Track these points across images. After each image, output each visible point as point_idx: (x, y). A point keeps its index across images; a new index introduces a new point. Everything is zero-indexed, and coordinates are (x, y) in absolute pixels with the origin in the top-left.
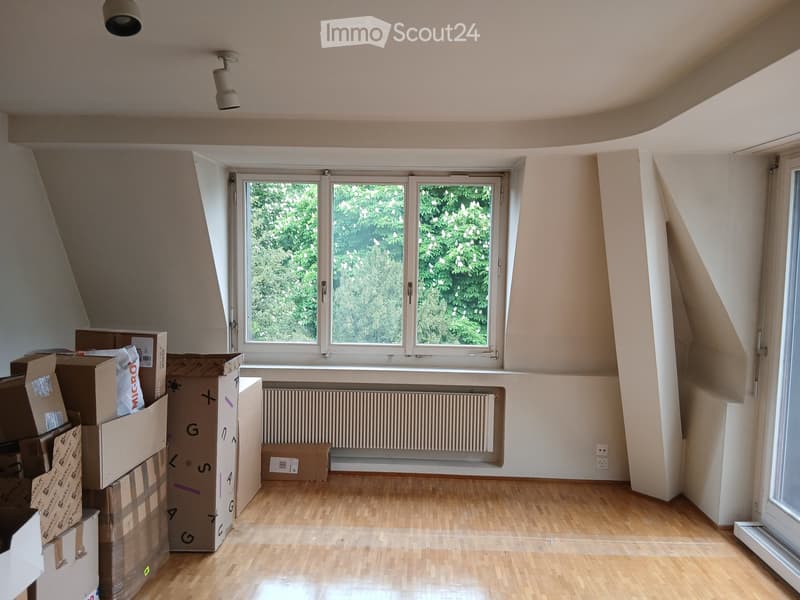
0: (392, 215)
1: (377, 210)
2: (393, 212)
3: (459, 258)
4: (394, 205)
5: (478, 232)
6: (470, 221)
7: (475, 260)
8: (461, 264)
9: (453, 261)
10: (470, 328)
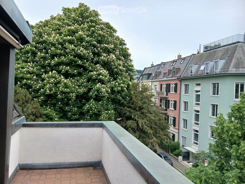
0: (25, 74)
1: (19, 71)
2: (25, 72)
3: (47, 89)
4: (26, 70)
5: (55, 81)
6: (53, 77)
7: (54, 90)
8: (48, 91)
9: (46, 91)
10: (51, 113)
